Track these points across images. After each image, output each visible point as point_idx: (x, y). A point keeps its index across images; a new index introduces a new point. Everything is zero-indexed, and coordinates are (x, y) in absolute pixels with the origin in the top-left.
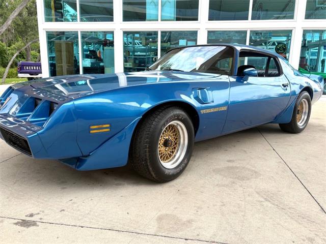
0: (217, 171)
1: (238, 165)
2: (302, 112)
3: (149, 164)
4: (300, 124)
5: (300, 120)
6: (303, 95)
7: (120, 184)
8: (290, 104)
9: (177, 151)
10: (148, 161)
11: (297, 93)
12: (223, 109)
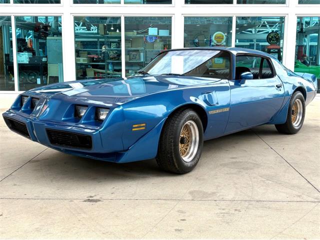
0: (225, 165)
1: (241, 161)
2: (297, 113)
3: (173, 156)
4: (296, 125)
5: (295, 120)
6: (296, 96)
7: (146, 177)
8: (284, 104)
9: (190, 148)
10: (173, 154)
11: (290, 94)
12: (226, 110)
